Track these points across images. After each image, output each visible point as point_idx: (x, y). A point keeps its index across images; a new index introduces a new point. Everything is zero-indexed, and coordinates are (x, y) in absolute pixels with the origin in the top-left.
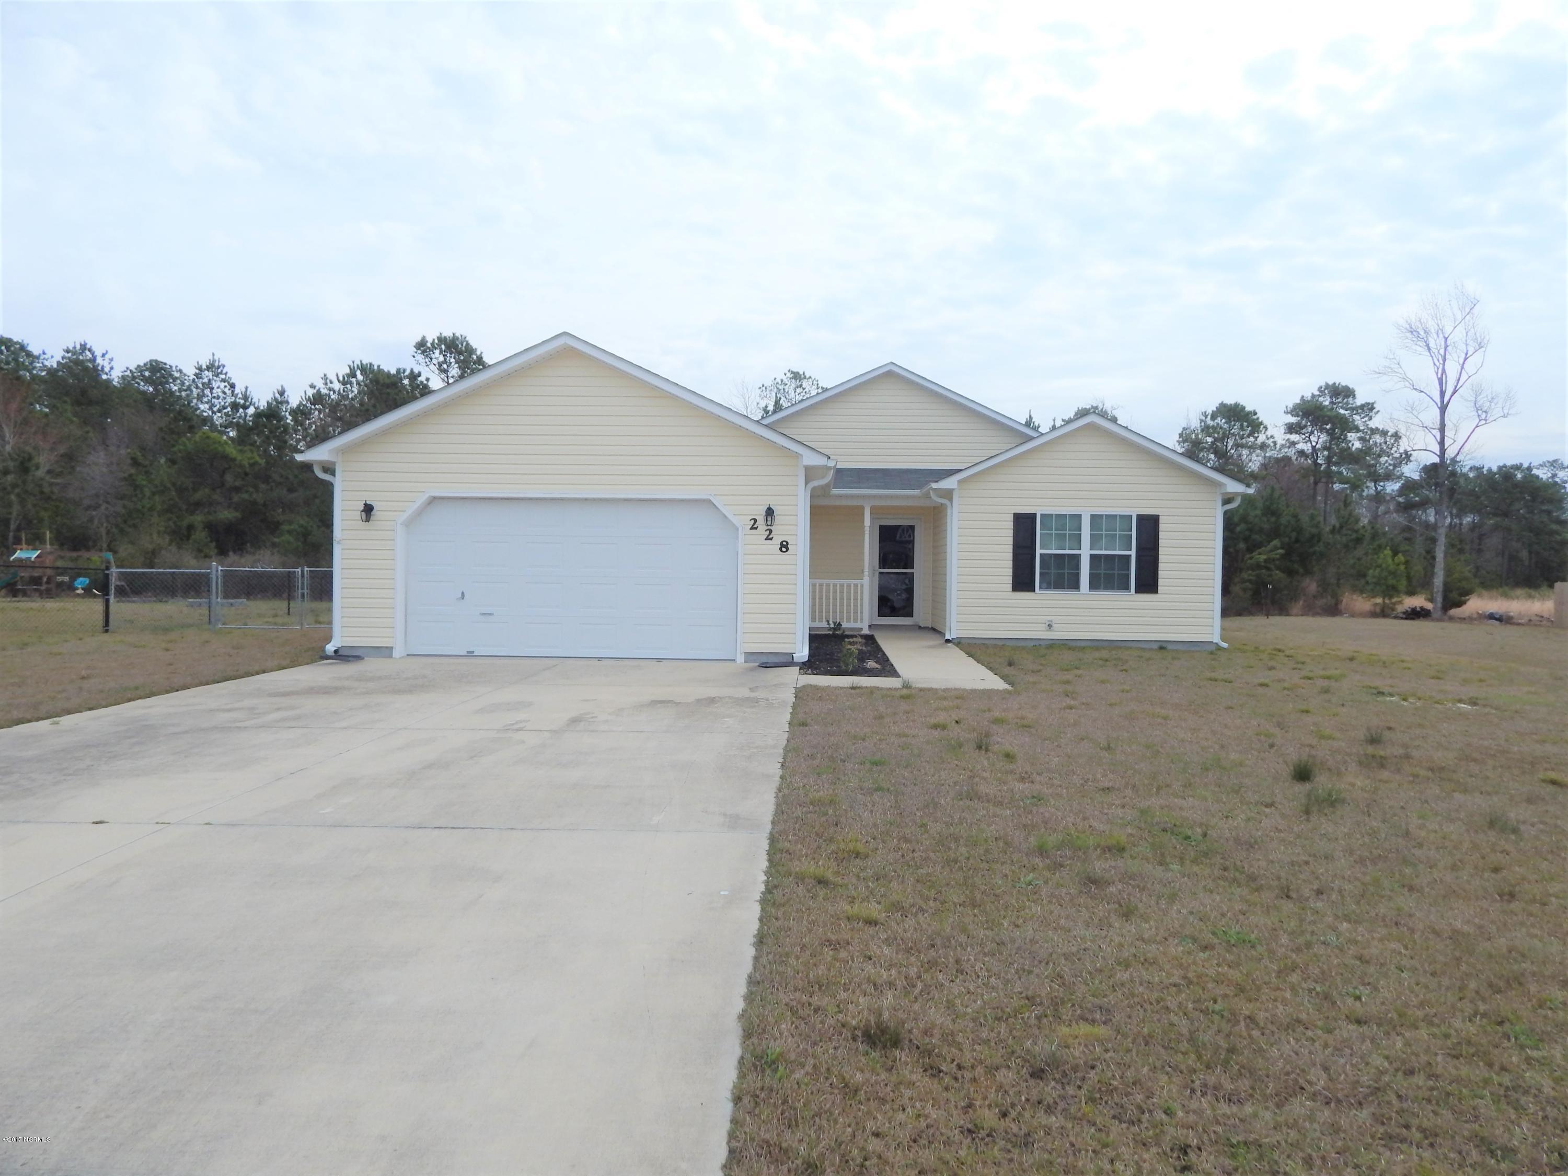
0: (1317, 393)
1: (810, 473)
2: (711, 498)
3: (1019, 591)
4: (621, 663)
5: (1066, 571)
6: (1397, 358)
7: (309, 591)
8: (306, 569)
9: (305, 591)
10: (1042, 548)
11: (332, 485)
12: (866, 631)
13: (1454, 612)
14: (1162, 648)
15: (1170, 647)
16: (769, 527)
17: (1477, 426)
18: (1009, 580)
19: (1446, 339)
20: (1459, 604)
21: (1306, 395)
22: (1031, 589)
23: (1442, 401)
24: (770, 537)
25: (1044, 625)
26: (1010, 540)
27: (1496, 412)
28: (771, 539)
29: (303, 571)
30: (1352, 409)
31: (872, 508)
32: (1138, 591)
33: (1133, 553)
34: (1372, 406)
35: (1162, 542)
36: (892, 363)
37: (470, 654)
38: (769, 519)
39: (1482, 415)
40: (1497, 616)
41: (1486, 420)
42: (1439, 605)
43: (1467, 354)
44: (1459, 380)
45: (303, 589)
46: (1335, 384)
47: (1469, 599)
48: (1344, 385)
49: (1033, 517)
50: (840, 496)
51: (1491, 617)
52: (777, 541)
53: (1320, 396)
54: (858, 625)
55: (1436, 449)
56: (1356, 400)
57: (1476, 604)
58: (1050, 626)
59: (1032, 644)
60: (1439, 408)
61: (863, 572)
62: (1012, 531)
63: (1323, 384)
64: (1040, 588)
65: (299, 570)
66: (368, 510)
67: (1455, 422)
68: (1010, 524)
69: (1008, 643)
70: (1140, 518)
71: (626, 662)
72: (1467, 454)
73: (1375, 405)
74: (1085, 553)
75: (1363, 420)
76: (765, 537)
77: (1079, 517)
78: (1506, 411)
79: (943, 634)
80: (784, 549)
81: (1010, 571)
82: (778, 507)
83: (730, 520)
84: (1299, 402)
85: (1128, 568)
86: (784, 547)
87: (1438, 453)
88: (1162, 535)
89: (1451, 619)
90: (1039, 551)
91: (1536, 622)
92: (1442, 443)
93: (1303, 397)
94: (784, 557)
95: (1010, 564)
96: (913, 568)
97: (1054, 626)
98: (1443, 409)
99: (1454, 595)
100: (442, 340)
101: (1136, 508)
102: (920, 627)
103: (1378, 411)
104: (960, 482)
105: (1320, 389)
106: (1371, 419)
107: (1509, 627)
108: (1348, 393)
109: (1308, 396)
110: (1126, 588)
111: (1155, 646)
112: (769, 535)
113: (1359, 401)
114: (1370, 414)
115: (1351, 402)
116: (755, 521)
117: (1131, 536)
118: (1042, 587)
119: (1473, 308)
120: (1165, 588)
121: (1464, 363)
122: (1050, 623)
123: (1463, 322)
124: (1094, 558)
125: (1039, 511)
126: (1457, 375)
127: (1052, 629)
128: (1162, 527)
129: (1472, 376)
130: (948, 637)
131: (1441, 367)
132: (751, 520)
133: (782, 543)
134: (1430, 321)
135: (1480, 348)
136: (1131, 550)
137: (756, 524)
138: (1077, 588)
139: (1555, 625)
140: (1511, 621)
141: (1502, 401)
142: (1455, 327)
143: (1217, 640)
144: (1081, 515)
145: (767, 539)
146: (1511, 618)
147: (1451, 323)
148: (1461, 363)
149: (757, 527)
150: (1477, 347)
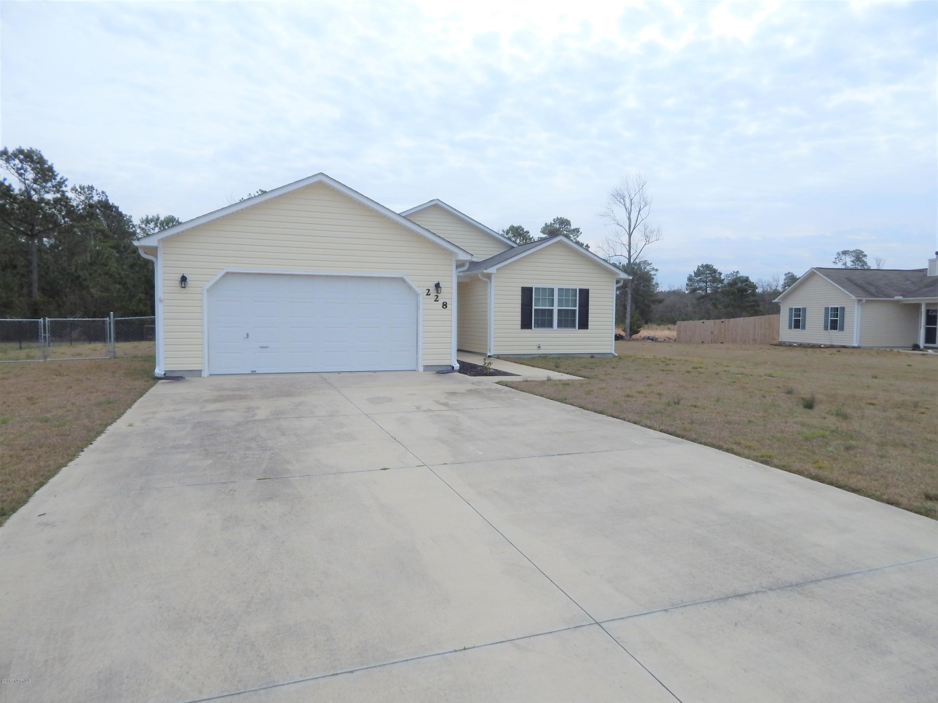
0: (553, 222)
1: (460, 265)
2: (405, 277)
3: (527, 329)
4: (352, 374)
5: (546, 318)
6: (612, 208)
7: (49, 335)
8: (47, 319)
9: (47, 335)
10: (535, 306)
11: (153, 263)
13: (635, 336)
14: (592, 357)
15: (596, 356)
16: (437, 294)
17: (645, 245)
18: (520, 323)
19: (631, 200)
20: (637, 332)
21: (547, 223)
22: (530, 328)
23: (630, 231)
24: (437, 299)
25: (536, 347)
26: (520, 302)
27: (653, 238)
28: (438, 301)
29: (44, 322)
30: (569, 231)
32: (579, 328)
34: (578, 230)
35: (590, 303)
37: (253, 373)
38: (437, 289)
39: (647, 239)
40: (651, 338)
41: (649, 242)
42: (628, 333)
43: (640, 208)
44: (637, 221)
45: (45, 332)
46: (561, 218)
47: (641, 330)
48: (565, 218)
49: (531, 289)
51: (649, 338)
52: (441, 302)
53: (554, 224)
55: (627, 255)
56: (571, 227)
57: (644, 333)
58: (539, 347)
59: (531, 356)
60: (628, 235)
62: (521, 296)
63: (556, 218)
65: (42, 320)
66: (184, 279)
67: (637, 242)
68: (520, 293)
69: (521, 356)
70: (581, 290)
71: (355, 374)
72: (641, 258)
73: (580, 230)
74: (556, 308)
75: (574, 237)
76: (434, 300)
77: (552, 290)
78: (658, 238)
80: (444, 307)
81: (520, 318)
82: (443, 283)
83: (415, 291)
84: (544, 226)
85: (575, 316)
86: (445, 305)
87: (628, 258)
88: (590, 299)
89: (634, 340)
90: (534, 308)
91: (667, 340)
92: (629, 252)
93: (546, 223)
94: (444, 311)
95: (520, 314)
97: (541, 347)
98: (630, 235)
99: (635, 328)
100: (21, 151)
101: (578, 286)
103: (581, 233)
104: (497, 269)
105: (554, 220)
106: (578, 237)
107: (656, 343)
108: (567, 223)
109: (549, 223)
110: (574, 326)
111: (589, 356)
112: (436, 299)
113: (573, 227)
114: (578, 234)
115: (569, 228)
116: (429, 290)
117: (576, 300)
118: (535, 326)
119: (643, 186)
120: (591, 326)
121: (639, 213)
122: (539, 345)
123: (639, 192)
124: (559, 311)
125: (534, 286)
126: (636, 218)
127: (540, 348)
128: (590, 295)
129: (643, 220)
130: (489, 354)
131: (630, 214)
132: (426, 290)
133: (443, 303)
134: (625, 191)
135: (646, 206)
136: (576, 307)
137: (430, 292)
138: (552, 327)
139: (674, 341)
140: (657, 341)
141: (655, 233)
142: (635, 195)
143: (613, 352)
144: (554, 288)
145: (435, 301)
146: (657, 339)
147: (634, 192)
148: (638, 213)
149: (430, 294)
150: (644, 205)
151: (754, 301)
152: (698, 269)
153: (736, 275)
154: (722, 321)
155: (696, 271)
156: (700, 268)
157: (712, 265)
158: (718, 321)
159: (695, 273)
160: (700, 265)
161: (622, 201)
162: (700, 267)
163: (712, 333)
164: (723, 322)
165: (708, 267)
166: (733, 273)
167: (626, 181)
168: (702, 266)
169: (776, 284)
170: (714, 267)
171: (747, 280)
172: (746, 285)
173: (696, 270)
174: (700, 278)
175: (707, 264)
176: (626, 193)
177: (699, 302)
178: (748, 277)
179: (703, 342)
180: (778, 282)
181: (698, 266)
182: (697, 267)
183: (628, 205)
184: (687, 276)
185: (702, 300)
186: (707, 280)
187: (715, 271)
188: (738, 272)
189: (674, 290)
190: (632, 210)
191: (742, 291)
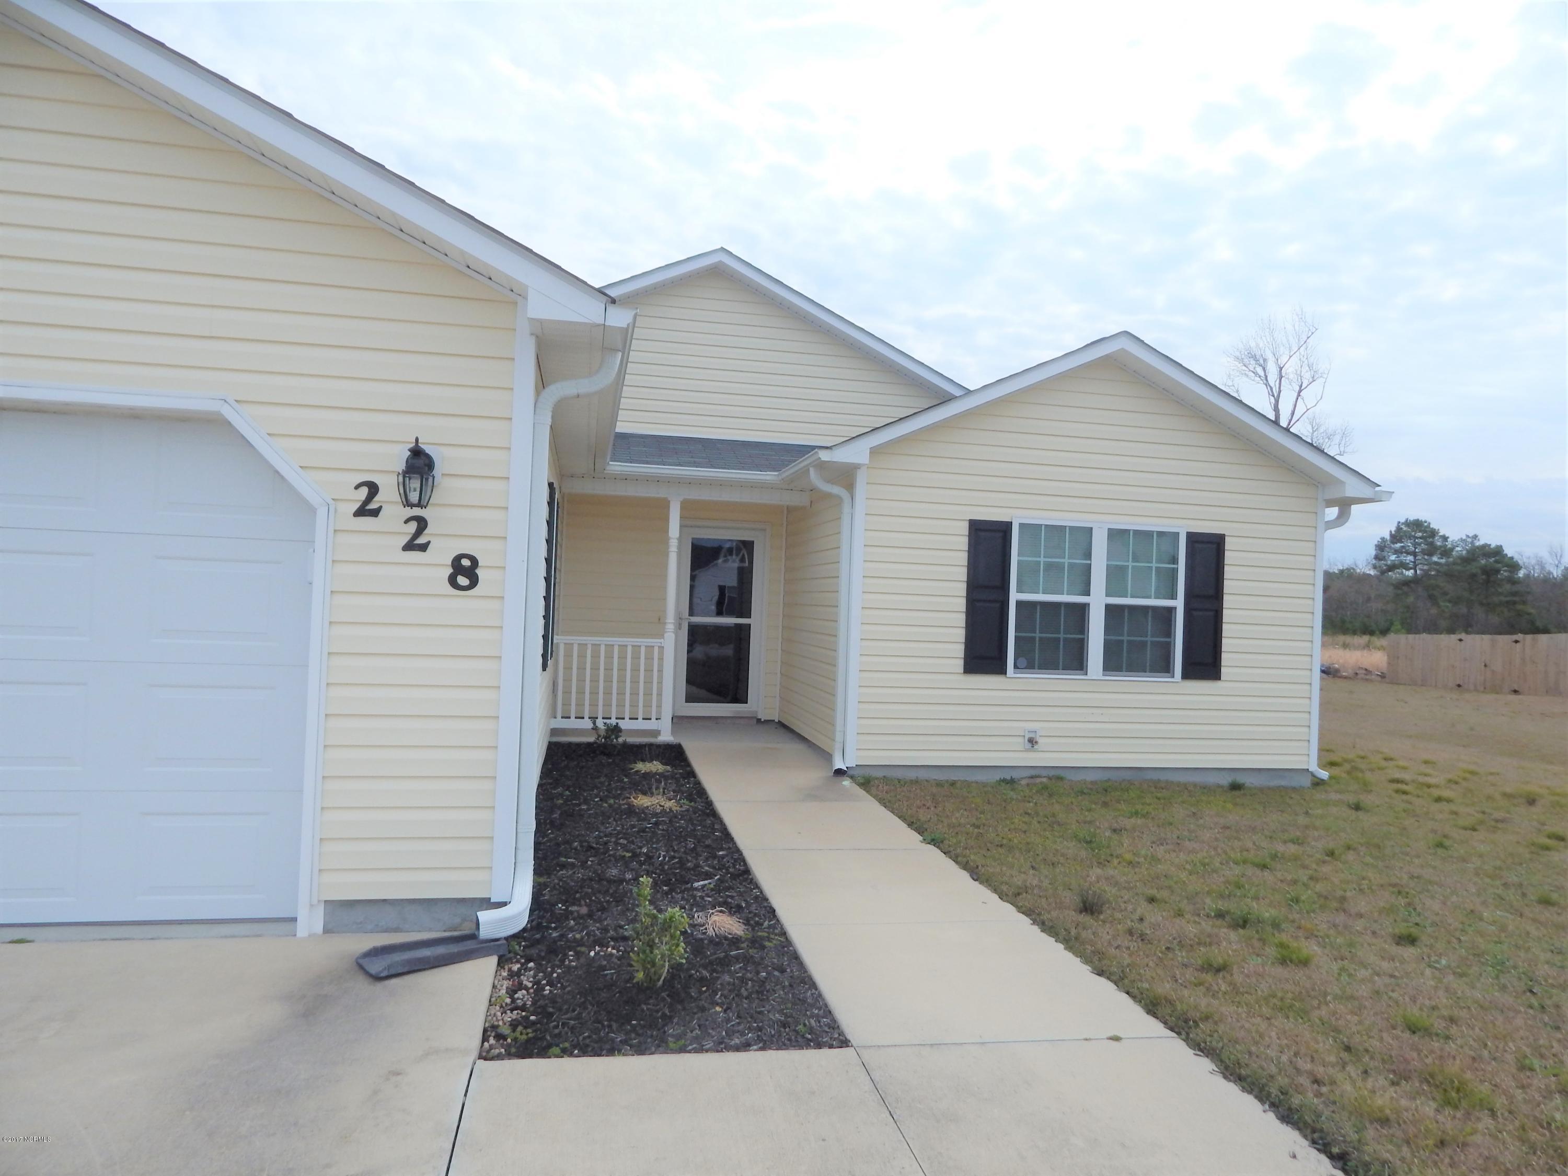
2: (228, 413)
5: (1061, 636)
10: (1019, 590)
12: (666, 736)
14: (1236, 785)
15: (1248, 780)
16: (417, 512)
18: (959, 650)
19: (1281, 369)
22: (999, 669)
24: (421, 540)
25: (1020, 740)
26: (962, 573)
28: (424, 548)
31: (686, 506)
32: (1186, 675)
33: (1179, 603)
35: (1228, 586)
36: (723, 249)
38: (415, 484)
44: (1293, 414)
49: (1003, 530)
50: (625, 478)
52: (441, 554)
54: (651, 725)
58: (1032, 741)
59: (998, 776)
61: (661, 621)
62: (966, 555)
64: (1016, 667)
68: (962, 542)
69: (956, 777)
70: (1193, 539)
74: (1097, 602)
76: (405, 540)
77: (1086, 534)
78: (1342, 449)
79: (827, 757)
80: (463, 581)
81: (960, 634)
82: (446, 451)
83: (291, 488)
85: (1168, 631)
86: (464, 572)
88: (1228, 571)
90: (1014, 596)
91: (1362, 675)
94: (462, 603)
95: (960, 619)
96: (749, 616)
97: (1040, 740)
101: (1183, 524)
102: (759, 721)
104: (875, 451)
107: (1342, 683)
110: (1165, 667)
111: (1224, 779)
112: (415, 536)
116: (373, 489)
117: (1175, 572)
118: (1018, 665)
119: (1308, 338)
120: (1230, 670)
121: (1299, 395)
122: (1032, 735)
123: (1298, 353)
124: (1112, 612)
125: (1017, 517)
126: (1291, 408)
127: (1036, 747)
128: (1230, 557)
129: (1308, 410)
130: (839, 764)
131: (1277, 401)
132: (357, 487)
133: (457, 560)
134: (1267, 349)
135: (1314, 381)
136: (1173, 596)
137: (376, 499)
138: (1082, 669)
139: (1379, 679)
140: (1339, 675)
141: (1337, 439)
142: (1290, 357)
143: (1313, 767)
144: (1092, 528)
145: (410, 546)
146: (1337, 671)
147: (1287, 352)
148: (1296, 394)
149: (380, 508)
150: (1311, 380)
151: (1515, 594)
152: (1399, 529)
153: (1472, 543)
154: (1514, 639)
155: (1393, 532)
156: (1403, 527)
157: (1428, 520)
158: (1504, 640)
159: (1391, 535)
160: (1403, 520)
161: (1260, 371)
162: (1403, 524)
163: (1485, 666)
164: (1516, 642)
165: (1417, 525)
166: (1464, 537)
167: (1270, 329)
168: (1407, 523)
169: (1557, 562)
170: (1431, 526)
171: (1498, 552)
172: (1496, 562)
173: (1393, 529)
174: (1402, 547)
175: (1418, 520)
176: (1269, 355)
177: (1400, 592)
178: (1501, 546)
179: (1459, 686)
180: (1561, 556)
181: (1399, 522)
182: (1396, 525)
183: (1273, 378)
184: (1376, 540)
185: (1405, 589)
186: (1417, 550)
187: (1433, 533)
188: (1475, 537)
189: (1341, 568)
190: (1282, 388)
191: (1490, 573)
